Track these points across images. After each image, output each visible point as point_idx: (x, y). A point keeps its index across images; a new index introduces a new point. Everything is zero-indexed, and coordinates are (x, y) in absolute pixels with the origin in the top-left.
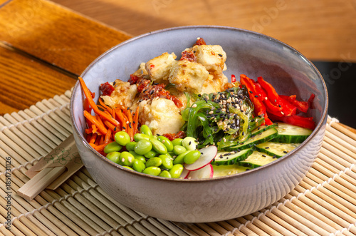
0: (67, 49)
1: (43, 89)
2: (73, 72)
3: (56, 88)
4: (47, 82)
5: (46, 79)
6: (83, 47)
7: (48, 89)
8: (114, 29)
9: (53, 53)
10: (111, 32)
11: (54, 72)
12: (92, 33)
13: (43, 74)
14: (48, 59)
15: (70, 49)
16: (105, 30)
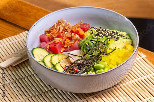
0: (13, 14)
1: (3, 31)
2: (16, 24)
3: (8, 31)
4: (4, 28)
5: (4, 27)
6: (20, 13)
7: (5, 31)
8: (33, 5)
9: (7, 16)
10: (32, 6)
11: (7, 24)
12: (23, 7)
13: (2, 25)
14: (4, 18)
15: (14, 14)
16: (29, 5)
